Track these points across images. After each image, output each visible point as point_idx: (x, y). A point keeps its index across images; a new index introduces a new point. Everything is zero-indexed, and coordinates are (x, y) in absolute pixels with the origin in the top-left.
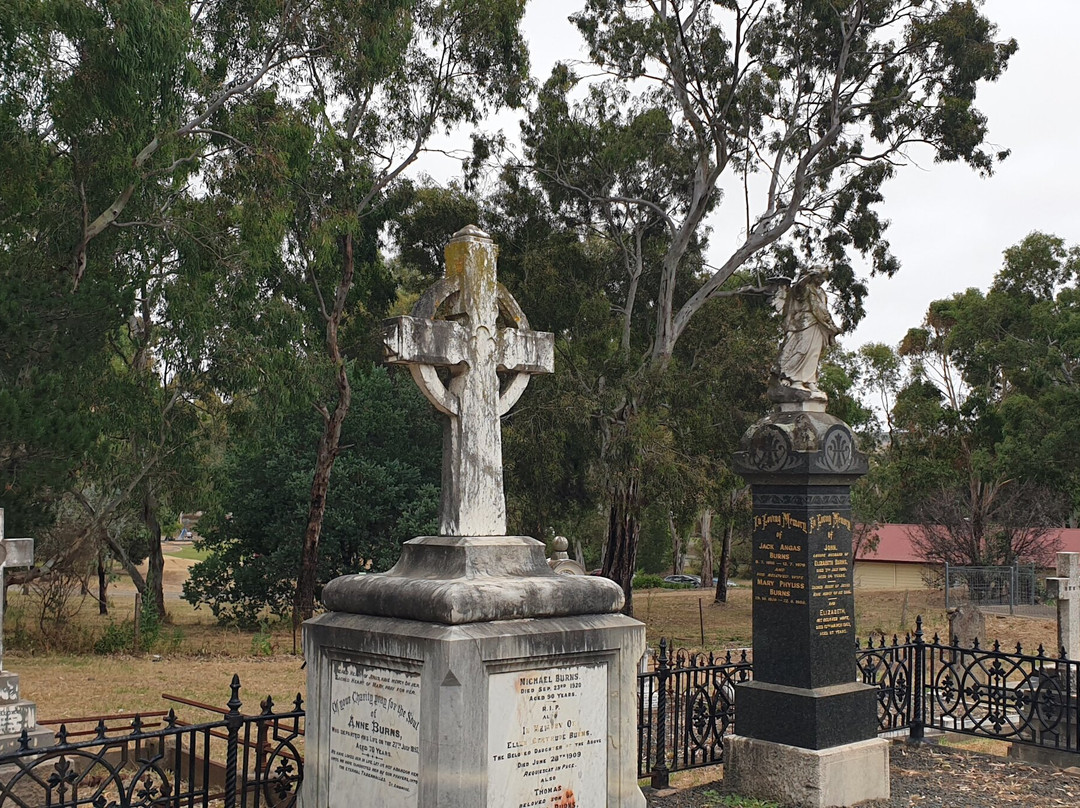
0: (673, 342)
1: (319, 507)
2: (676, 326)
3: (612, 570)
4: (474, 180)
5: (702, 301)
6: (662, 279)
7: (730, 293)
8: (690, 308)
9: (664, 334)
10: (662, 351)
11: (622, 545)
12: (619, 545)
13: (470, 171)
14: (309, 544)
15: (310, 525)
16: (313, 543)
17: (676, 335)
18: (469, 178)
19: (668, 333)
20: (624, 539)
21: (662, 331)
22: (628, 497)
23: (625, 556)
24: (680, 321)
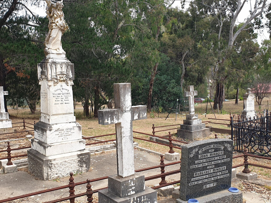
0: (233, 42)
1: (152, 86)
2: (234, 38)
3: (218, 97)
4: (184, 6)
5: (240, 32)
6: (231, 27)
7: (247, 29)
8: (237, 33)
9: (231, 40)
10: (231, 44)
11: (221, 92)
12: (220, 91)
13: (183, 3)
14: (150, 94)
15: (150, 90)
16: (151, 94)
17: (234, 40)
18: (182, 5)
19: (232, 40)
20: (221, 90)
21: (230, 40)
22: (222, 80)
23: (221, 94)
24: (235, 37)
